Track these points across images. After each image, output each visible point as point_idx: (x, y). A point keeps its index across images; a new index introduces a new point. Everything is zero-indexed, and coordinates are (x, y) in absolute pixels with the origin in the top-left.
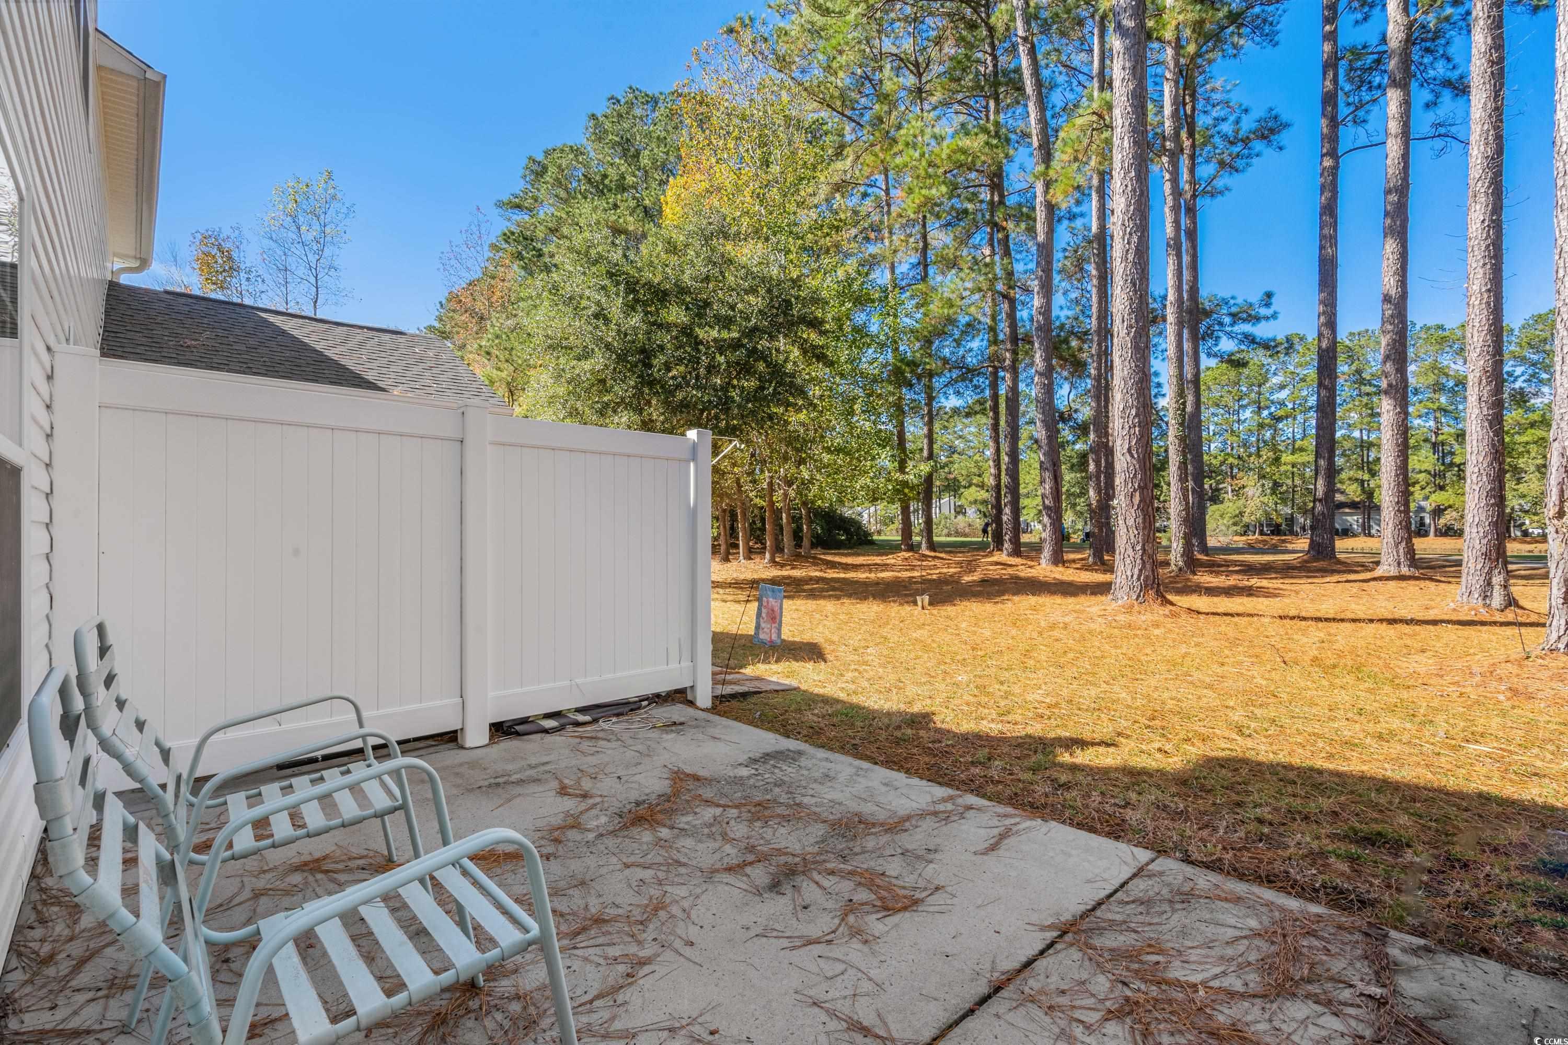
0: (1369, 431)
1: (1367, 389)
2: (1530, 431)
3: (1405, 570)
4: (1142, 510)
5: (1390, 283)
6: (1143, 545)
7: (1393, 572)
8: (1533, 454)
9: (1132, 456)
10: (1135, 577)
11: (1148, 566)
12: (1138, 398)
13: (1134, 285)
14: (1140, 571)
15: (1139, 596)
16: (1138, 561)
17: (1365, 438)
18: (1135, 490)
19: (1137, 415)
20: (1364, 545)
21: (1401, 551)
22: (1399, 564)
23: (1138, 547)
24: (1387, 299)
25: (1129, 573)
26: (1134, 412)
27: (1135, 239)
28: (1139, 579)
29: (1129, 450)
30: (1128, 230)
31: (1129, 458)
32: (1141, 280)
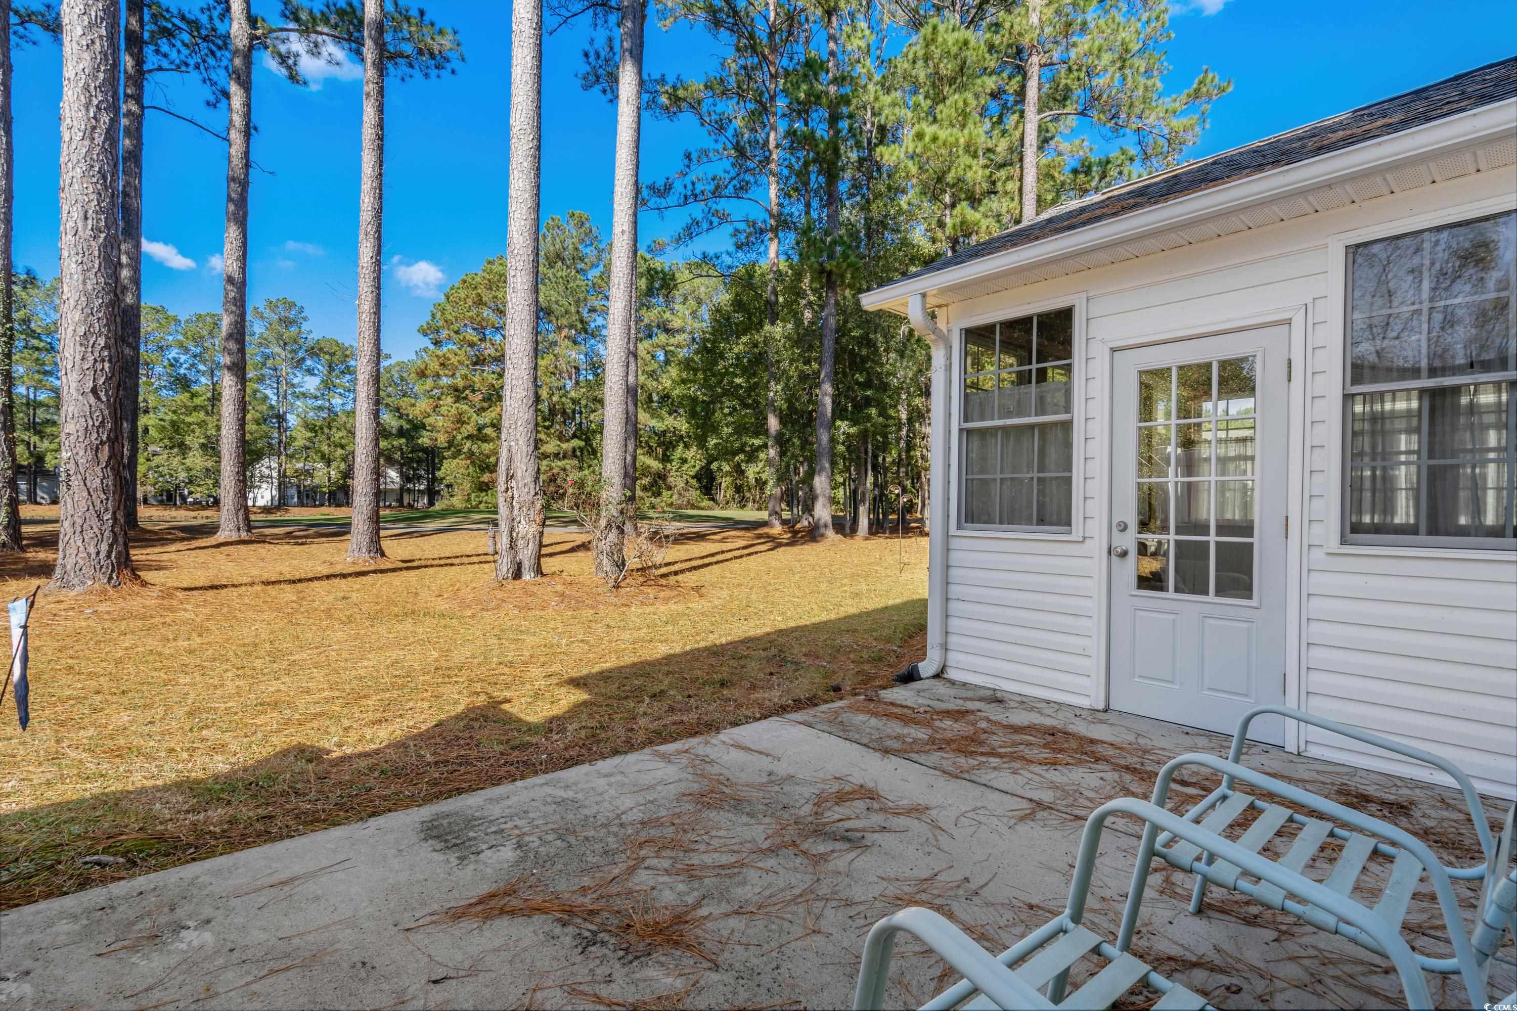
0: (36, 389)
1: (35, 342)
2: (194, 414)
3: (244, 535)
4: (113, 469)
5: (233, 267)
6: (114, 513)
7: (234, 537)
8: (197, 434)
9: (98, 398)
10: (103, 555)
11: (121, 540)
12: (107, 325)
13: (104, 177)
14: (111, 546)
15: (110, 578)
16: (107, 534)
17: (32, 396)
18: (102, 443)
19: (107, 347)
20: (33, 514)
21: (240, 517)
22: (239, 529)
23: (108, 516)
24: (230, 280)
25: (92, 550)
26: (102, 341)
27: (105, 118)
28: (108, 556)
29: (94, 391)
30: (95, 102)
31: (92, 400)
32: (112, 176)
